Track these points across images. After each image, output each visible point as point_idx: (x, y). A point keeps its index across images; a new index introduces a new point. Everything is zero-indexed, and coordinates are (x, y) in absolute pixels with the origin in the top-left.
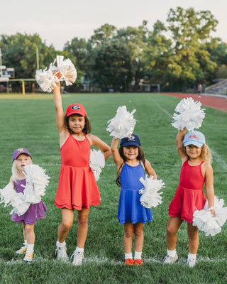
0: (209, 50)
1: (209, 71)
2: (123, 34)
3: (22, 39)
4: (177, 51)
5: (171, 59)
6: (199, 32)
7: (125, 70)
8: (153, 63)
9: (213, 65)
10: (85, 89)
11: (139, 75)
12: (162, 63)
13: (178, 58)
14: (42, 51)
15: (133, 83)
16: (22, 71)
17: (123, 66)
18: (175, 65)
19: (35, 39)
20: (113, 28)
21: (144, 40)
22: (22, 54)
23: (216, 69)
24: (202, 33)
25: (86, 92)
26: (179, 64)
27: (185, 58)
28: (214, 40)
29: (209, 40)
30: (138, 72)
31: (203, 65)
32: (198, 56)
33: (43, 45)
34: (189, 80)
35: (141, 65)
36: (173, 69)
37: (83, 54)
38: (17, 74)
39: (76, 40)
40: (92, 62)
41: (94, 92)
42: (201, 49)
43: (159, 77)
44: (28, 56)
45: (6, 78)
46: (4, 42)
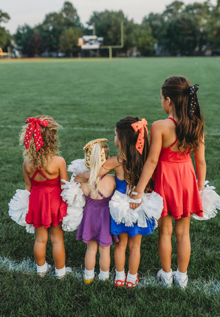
2: (189, 8)
3: (108, 15)
7: (191, 38)
8: (215, 33)
10: (158, 53)
11: (203, 42)
14: (125, 24)
15: (197, 49)
16: (109, 40)
17: (190, 35)
19: (120, 15)
20: (182, 4)
21: (208, 12)
22: (109, 27)
25: (158, 56)
30: (201, 39)
33: (126, 19)
35: (205, 33)
37: (157, 26)
38: (104, 43)
39: (151, 14)
40: (164, 32)
44: (114, 28)
45: (96, 46)
46: (96, 18)
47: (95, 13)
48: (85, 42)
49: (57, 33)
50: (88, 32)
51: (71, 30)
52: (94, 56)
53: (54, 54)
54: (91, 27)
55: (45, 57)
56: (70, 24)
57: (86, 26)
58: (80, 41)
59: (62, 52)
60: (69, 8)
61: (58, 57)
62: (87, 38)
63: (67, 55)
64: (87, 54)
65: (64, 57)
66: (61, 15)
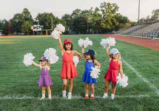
0: (116, 18)
1: (116, 26)
2: (83, 12)
3: (46, 15)
4: (104, 18)
5: (102, 22)
7: (85, 26)
8: (95, 23)
9: (117, 23)
11: (90, 28)
12: (98, 23)
13: (104, 21)
14: (54, 19)
15: (88, 31)
16: (46, 27)
17: (84, 24)
18: (103, 24)
19: (51, 15)
20: (80, 10)
21: (92, 14)
22: (46, 20)
23: (119, 25)
24: (113, 12)
25: (70, 34)
26: (105, 23)
27: (107, 21)
28: (117, 14)
29: (116, 14)
30: (89, 26)
31: (114, 24)
32: (112, 20)
33: (54, 17)
34: (108, 29)
35: (90, 24)
36: (103, 25)
37: (69, 20)
38: (44, 28)
39: (66, 15)
40: (72, 23)
41: (73, 34)
42: (113, 17)
43: (97, 28)
44: (48, 21)
45: (40, 30)
46: (39, 16)
47: (39, 14)
48: (35, 28)
49: (20, 23)
50: (36, 23)
51: (27, 22)
52: (40, 34)
53: (19, 34)
54: (38, 21)
55: (15, 35)
56: (27, 19)
57: (35, 20)
58: (32, 27)
59: (23, 33)
60: (26, 12)
61: (21, 35)
62: (35, 26)
63: (26, 34)
64: (36, 33)
65: (24, 35)
66: (22, 15)
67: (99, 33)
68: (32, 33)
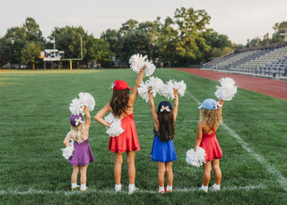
0: (205, 37)
1: (205, 52)
2: (142, 26)
3: (70, 30)
4: (182, 37)
5: (178, 44)
6: (197, 24)
7: (145, 52)
8: (165, 47)
9: (208, 48)
10: (116, 65)
11: (155, 56)
12: (171, 46)
13: (183, 43)
14: (85, 39)
16: (70, 53)
17: (144, 49)
18: (181, 48)
19: (80, 30)
20: (136, 22)
21: (158, 30)
22: (70, 41)
23: (211, 51)
24: (200, 25)
25: (117, 68)
26: (183, 47)
27: (188, 43)
28: (208, 30)
29: (204, 30)
30: (154, 53)
31: (201, 48)
32: (198, 42)
33: (86, 34)
34: (191, 58)
35: (156, 48)
36: (180, 51)
37: (114, 41)
38: (66, 56)
39: (109, 30)
40: (121, 46)
41: (122, 67)
42: (199, 36)
43: (170, 56)
44: (75, 43)
45: (58, 58)
46: (57, 33)
47: (56, 29)
48: (47, 55)
49: (19, 46)
50: (50, 46)
51: (33, 45)
52: (57, 68)
53: (17, 66)
54: (53, 41)
55: (7, 68)
56: (32, 38)
57: (48, 40)
58: (42, 54)
59: (24, 64)
60: (31, 23)
61: (20, 69)
62: (48, 51)
63: (29, 67)
64: (49, 65)
65: (27, 68)
66: (23, 30)
67: (174, 66)
68: (41, 65)
